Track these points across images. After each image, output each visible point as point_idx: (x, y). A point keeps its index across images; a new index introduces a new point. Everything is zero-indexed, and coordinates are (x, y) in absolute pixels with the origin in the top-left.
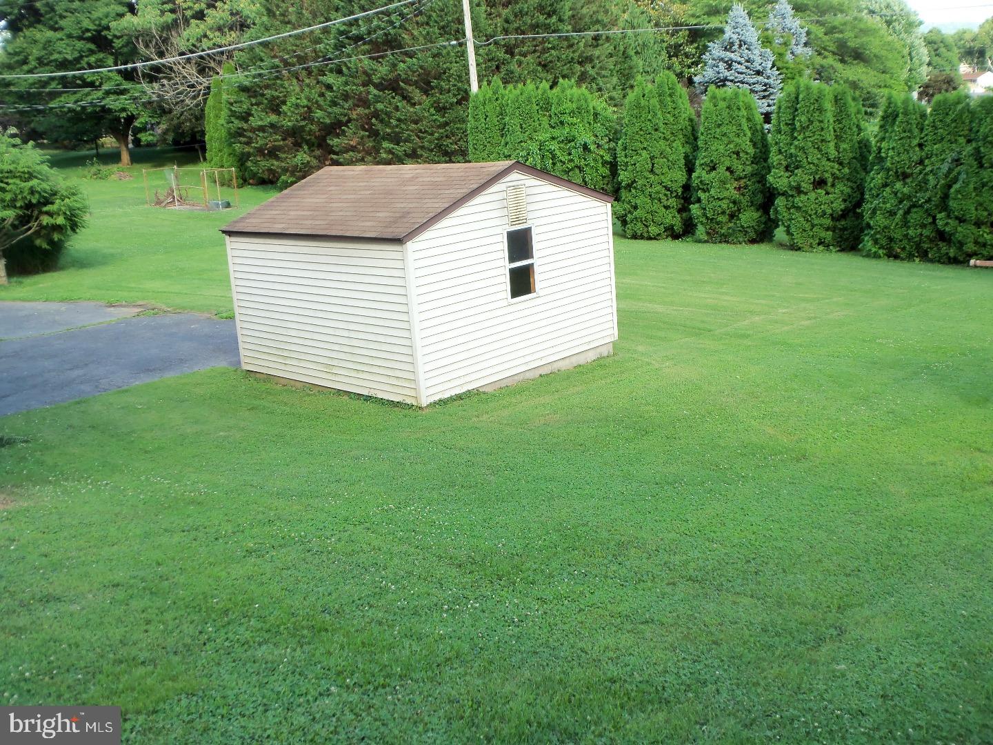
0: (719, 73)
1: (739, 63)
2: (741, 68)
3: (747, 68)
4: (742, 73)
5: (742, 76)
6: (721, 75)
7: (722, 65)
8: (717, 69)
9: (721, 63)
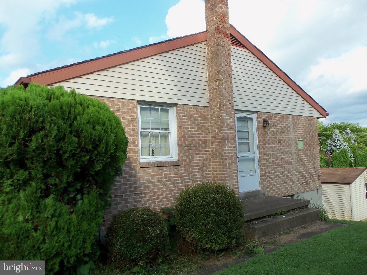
0: (332, 148)
1: (338, 146)
2: (339, 147)
3: (340, 147)
4: (339, 148)
5: (339, 149)
6: (332, 149)
7: (333, 147)
8: (331, 147)
9: (332, 146)
